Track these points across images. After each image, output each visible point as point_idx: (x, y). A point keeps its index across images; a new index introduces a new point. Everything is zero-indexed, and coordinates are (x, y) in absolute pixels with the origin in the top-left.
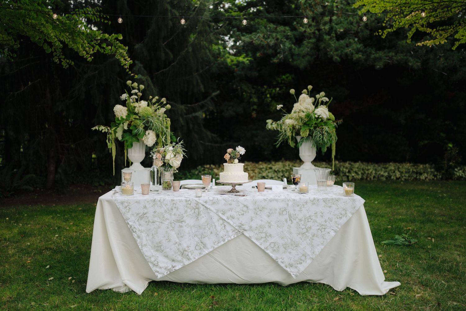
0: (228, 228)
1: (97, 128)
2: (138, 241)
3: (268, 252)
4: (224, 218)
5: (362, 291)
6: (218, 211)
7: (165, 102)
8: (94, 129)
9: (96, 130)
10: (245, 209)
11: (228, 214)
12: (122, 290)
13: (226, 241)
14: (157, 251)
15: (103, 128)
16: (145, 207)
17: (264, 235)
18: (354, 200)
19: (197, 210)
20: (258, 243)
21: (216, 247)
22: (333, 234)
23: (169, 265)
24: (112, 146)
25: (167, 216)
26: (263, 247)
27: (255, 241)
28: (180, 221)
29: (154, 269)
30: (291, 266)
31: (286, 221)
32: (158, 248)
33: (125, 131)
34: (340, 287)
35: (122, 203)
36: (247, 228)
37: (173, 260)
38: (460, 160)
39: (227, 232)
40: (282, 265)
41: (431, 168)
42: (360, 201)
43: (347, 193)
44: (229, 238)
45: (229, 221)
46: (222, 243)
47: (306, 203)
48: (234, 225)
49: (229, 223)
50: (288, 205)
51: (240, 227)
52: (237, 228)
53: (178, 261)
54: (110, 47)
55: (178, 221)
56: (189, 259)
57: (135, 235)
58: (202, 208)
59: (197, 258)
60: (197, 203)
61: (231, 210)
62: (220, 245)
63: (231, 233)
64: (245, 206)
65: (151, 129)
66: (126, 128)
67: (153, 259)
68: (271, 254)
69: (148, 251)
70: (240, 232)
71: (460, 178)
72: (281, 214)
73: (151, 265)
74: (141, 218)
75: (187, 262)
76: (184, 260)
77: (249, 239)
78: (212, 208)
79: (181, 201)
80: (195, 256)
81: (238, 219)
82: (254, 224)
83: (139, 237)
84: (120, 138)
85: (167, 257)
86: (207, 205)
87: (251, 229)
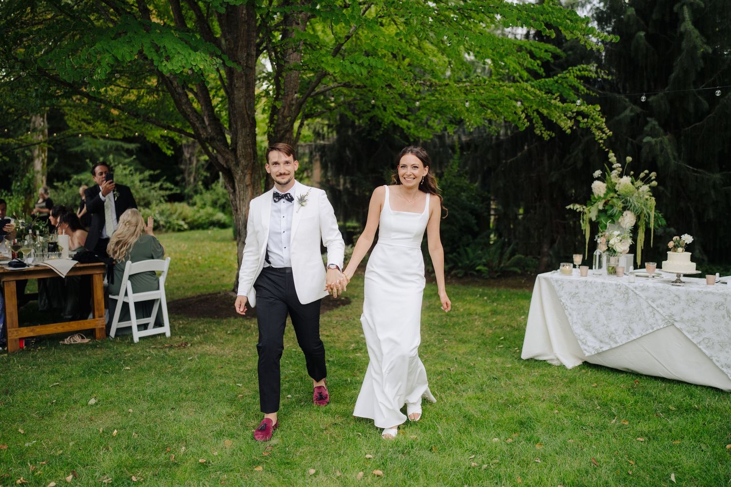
0: (658, 316)
1: (571, 206)
2: (570, 318)
3: (701, 347)
4: (654, 305)
6: (647, 298)
7: (653, 178)
8: (568, 207)
9: (570, 209)
10: (676, 299)
11: (658, 302)
12: (555, 363)
13: (655, 329)
14: (586, 330)
15: (578, 207)
16: (577, 287)
17: (696, 329)
19: (626, 295)
20: (689, 337)
21: (644, 334)
23: (597, 345)
24: (586, 228)
25: (597, 297)
26: (695, 341)
27: (686, 333)
28: (609, 304)
29: (583, 347)
30: (728, 366)
31: (724, 317)
32: (588, 328)
33: (600, 211)
35: (557, 281)
36: (677, 319)
37: (601, 342)
39: (657, 320)
40: (718, 364)
44: (659, 328)
45: (659, 309)
46: (651, 331)
48: (664, 314)
49: (658, 311)
50: (726, 299)
51: (670, 317)
52: (667, 317)
53: (606, 343)
54: (586, 120)
55: (607, 304)
56: (616, 342)
57: (567, 313)
58: (631, 293)
59: (624, 342)
60: (627, 288)
61: (661, 298)
62: (648, 332)
63: (660, 322)
64: (677, 296)
65: (628, 210)
66: (601, 207)
67: (582, 337)
68: (704, 351)
69: (578, 329)
70: (670, 322)
72: (717, 308)
73: (580, 343)
74: (573, 297)
75: (614, 345)
76: (612, 343)
77: (679, 330)
78: (641, 294)
79: (611, 285)
80: (622, 340)
81: (669, 309)
82: (685, 316)
83: (570, 314)
84: (594, 219)
85: (595, 337)
86: (636, 292)
87: (682, 320)
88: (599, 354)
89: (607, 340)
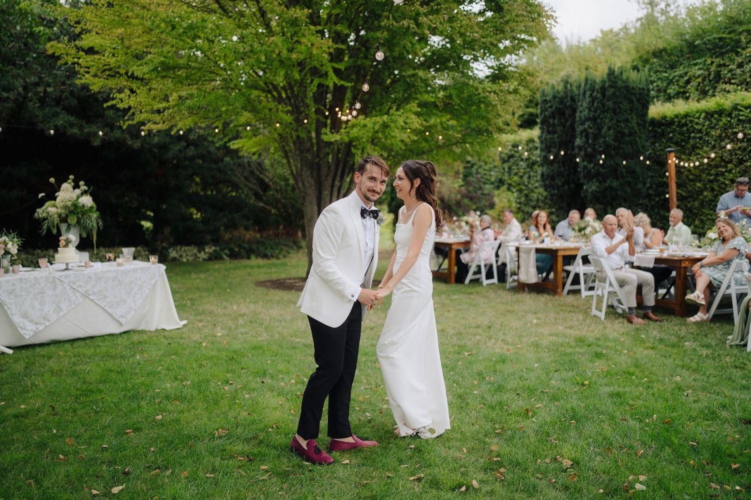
0: (78, 294)
2: (9, 312)
3: (106, 308)
4: (75, 287)
5: (168, 328)
6: (69, 283)
11: (77, 284)
13: (76, 304)
14: (24, 318)
16: (14, 285)
17: (103, 297)
18: (159, 267)
20: (99, 303)
21: (69, 309)
22: (147, 291)
23: (34, 327)
25: (31, 290)
26: (102, 306)
27: (97, 302)
28: (42, 292)
29: (22, 332)
30: (122, 317)
31: (117, 285)
32: (25, 316)
34: (153, 329)
36: (90, 293)
37: (37, 324)
38: (172, 240)
39: (77, 297)
40: (116, 317)
41: (144, 251)
42: (163, 267)
43: (154, 263)
44: (79, 302)
45: (78, 289)
46: (74, 306)
47: (129, 271)
48: (82, 292)
49: (78, 291)
51: (86, 293)
52: (84, 293)
53: (42, 324)
55: (40, 293)
56: (49, 321)
57: (6, 308)
60: (54, 278)
61: (79, 280)
62: (72, 308)
63: (79, 298)
67: (21, 325)
68: (108, 310)
69: (17, 319)
70: (86, 296)
71: (174, 259)
72: (113, 281)
73: (19, 330)
74: (11, 293)
75: (47, 324)
76: (46, 322)
77: (92, 300)
78: (65, 280)
79: (42, 278)
80: (54, 318)
81: (85, 287)
82: (95, 290)
83: (9, 308)
85: (32, 321)
86: (62, 279)
87: (94, 293)
88: (36, 334)
89: (42, 321)
